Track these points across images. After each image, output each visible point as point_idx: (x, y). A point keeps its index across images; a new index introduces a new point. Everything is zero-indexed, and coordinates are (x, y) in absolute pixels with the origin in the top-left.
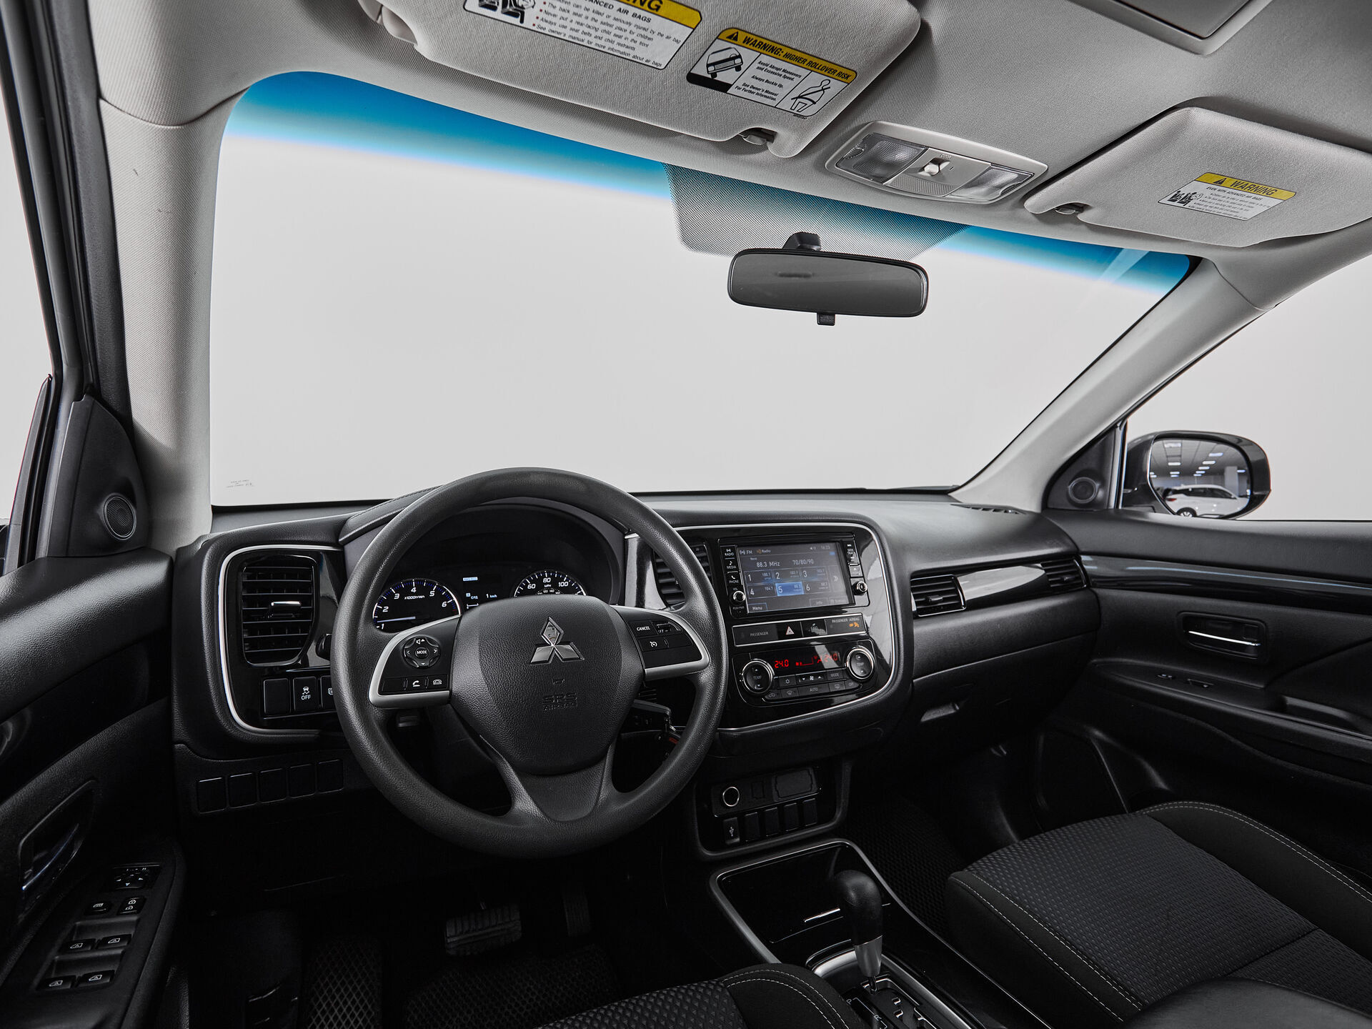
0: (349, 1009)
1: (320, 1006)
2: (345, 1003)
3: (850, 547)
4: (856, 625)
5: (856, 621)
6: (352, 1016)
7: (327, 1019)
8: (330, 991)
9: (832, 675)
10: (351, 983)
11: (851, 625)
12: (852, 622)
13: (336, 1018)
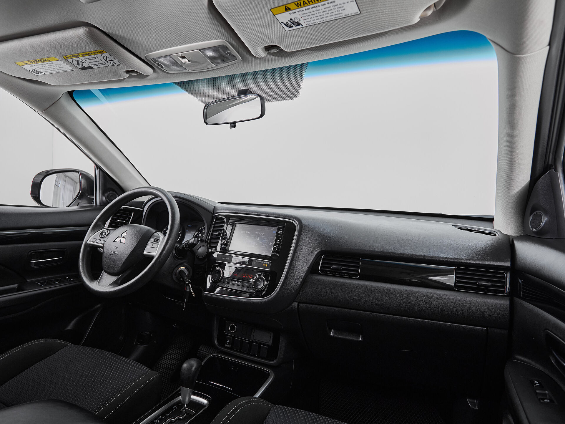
0: (174, 357)
1: (170, 352)
2: (175, 355)
3: (281, 230)
4: (266, 265)
5: (267, 264)
6: (174, 359)
7: (169, 356)
8: (174, 349)
9: (245, 284)
10: (180, 350)
11: (264, 265)
12: (265, 264)
13: (170, 357)
